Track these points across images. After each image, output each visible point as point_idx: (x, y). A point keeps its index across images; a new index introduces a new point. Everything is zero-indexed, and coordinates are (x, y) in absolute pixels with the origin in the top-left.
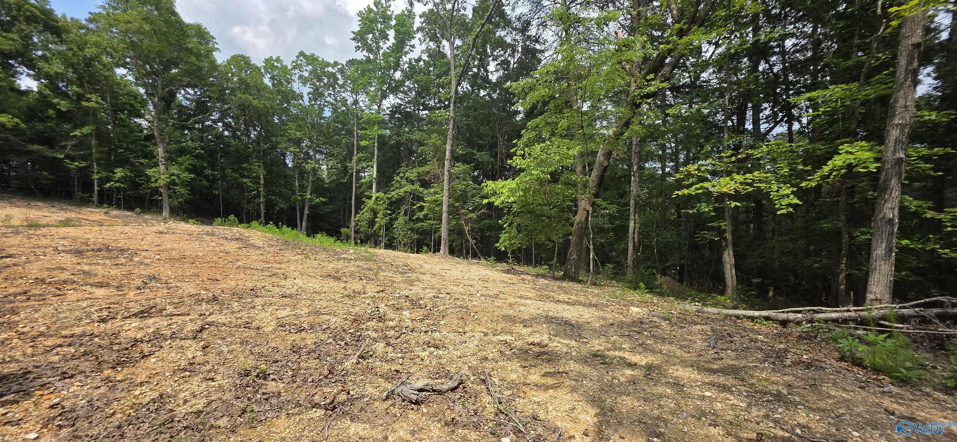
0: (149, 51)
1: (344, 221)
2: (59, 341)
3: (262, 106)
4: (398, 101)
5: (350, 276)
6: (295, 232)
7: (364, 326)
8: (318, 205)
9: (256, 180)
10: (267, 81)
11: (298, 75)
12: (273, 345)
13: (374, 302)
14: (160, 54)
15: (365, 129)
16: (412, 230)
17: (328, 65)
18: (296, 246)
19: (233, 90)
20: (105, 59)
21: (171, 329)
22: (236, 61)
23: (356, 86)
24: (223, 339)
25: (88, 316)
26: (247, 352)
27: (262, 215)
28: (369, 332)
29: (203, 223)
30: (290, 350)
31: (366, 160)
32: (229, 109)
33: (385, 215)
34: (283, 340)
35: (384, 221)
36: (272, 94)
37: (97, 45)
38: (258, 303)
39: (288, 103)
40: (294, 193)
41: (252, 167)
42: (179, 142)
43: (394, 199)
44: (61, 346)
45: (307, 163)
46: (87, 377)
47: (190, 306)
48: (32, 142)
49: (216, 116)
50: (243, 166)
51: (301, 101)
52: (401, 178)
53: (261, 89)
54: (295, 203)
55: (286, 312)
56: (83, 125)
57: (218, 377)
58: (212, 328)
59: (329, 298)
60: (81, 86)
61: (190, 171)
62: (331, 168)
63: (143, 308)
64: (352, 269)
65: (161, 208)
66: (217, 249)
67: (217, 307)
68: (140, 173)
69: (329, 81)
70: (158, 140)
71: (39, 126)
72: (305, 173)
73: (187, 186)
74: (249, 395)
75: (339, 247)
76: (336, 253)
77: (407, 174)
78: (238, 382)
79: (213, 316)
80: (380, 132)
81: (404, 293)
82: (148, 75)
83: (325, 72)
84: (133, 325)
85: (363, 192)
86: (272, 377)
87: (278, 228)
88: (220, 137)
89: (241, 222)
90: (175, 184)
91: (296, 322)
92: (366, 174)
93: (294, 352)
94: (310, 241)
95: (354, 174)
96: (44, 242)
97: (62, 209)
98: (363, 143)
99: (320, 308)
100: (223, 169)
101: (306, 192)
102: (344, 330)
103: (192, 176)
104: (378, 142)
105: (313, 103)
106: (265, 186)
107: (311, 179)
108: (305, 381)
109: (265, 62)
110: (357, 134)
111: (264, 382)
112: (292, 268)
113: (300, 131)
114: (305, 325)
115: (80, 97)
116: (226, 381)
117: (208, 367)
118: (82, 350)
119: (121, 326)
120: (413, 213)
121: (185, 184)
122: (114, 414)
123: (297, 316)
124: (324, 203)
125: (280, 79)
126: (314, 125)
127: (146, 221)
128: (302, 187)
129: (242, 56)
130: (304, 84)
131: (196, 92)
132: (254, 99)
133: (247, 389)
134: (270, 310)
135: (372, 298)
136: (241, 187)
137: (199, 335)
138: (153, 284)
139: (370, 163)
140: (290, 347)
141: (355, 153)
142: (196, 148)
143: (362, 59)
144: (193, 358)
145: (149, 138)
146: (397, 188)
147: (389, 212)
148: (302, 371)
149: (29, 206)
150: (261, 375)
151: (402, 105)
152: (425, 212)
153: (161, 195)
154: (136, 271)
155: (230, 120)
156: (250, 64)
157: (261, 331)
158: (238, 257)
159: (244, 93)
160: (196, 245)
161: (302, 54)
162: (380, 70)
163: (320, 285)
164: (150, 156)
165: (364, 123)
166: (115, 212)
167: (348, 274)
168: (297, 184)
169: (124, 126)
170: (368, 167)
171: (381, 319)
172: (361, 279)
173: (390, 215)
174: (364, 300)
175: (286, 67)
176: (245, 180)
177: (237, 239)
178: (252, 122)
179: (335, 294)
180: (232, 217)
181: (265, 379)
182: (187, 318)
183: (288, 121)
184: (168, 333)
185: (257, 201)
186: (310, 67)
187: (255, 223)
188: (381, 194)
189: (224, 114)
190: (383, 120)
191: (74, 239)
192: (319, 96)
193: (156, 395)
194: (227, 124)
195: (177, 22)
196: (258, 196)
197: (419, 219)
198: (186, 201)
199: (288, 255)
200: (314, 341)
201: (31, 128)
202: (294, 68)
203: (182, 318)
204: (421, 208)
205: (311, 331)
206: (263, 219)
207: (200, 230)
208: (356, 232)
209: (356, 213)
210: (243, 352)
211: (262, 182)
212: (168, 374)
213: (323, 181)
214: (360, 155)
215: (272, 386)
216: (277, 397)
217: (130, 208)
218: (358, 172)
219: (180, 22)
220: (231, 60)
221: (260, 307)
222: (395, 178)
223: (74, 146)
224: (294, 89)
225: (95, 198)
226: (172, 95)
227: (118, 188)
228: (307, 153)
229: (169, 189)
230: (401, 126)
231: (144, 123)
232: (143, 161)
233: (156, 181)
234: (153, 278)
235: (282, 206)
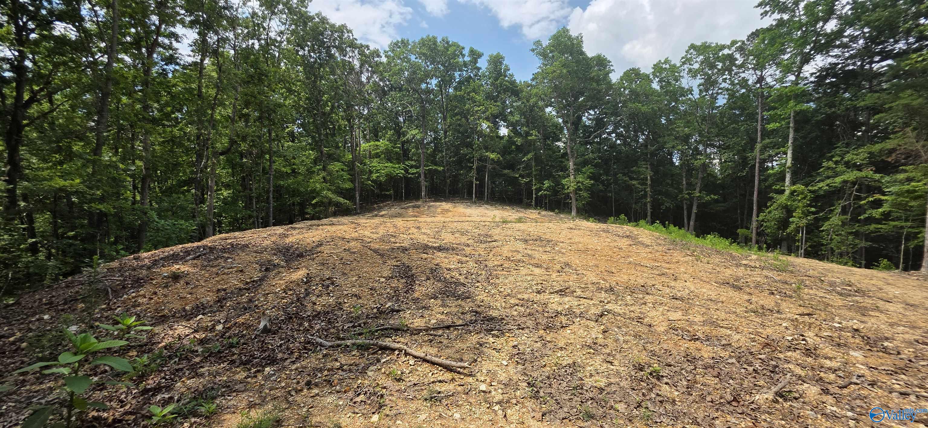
0: (566, 89)
1: (742, 220)
2: (517, 302)
3: (650, 110)
4: (830, 60)
5: (756, 287)
6: (682, 231)
7: (781, 356)
8: (708, 203)
9: (643, 182)
10: (655, 86)
11: (687, 70)
12: (665, 346)
13: (796, 327)
14: (572, 89)
15: (774, 108)
16: (856, 234)
17: (723, 47)
18: (686, 247)
19: (624, 103)
20: (541, 103)
21: (580, 309)
22: (628, 76)
23: (761, 60)
24: (619, 328)
25: (531, 287)
26: (641, 347)
27: (649, 214)
28: (791, 366)
29: (600, 221)
30: (684, 357)
31: (774, 146)
32: (621, 120)
33: (806, 214)
34: (675, 344)
35: (805, 221)
36: (659, 97)
37: (536, 95)
38: (649, 301)
39: (677, 100)
40: (681, 191)
41: (641, 169)
42: (584, 155)
43: (822, 193)
44: (517, 305)
45: (696, 160)
46: (531, 332)
47: (593, 292)
48: (505, 168)
49: (610, 128)
50: (632, 169)
51: (690, 96)
52: (836, 163)
53: (649, 94)
54: (682, 201)
55: (678, 315)
56: (528, 153)
57: (616, 363)
58: (610, 316)
59: (727, 310)
60: (528, 126)
61: (590, 178)
62: (725, 161)
63: (561, 288)
64: (759, 279)
65: (571, 209)
66: (611, 244)
67: (613, 297)
68: (558, 183)
69: (724, 64)
70: (570, 156)
71: (508, 157)
72: (693, 169)
73: (588, 190)
74: (644, 391)
75: (735, 250)
76: (733, 258)
77: (848, 157)
78: (633, 373)
79: (610, 305)
80: (798, 108)
81: (850, 323)
82: (565, 107)
83: (718, 57)
84: (556, 300)
85: (770, 186)
86: (665, 380)
87: (664, 227)
88: (613, 146)
89: (630, 221)
90: (580, 190)
91: (690, 329)
92: (775, 163)
93: (688, 360)
94: (700, 241)
95: (757, 165)
96: (509, 232)
97: (517, 211)
98: (771, 126)
99: (717, 319)
100: (615, 174)
101: (695, 190)
102: (751, 353)
103: (592, 182)
104: (796, 122)
105: (704, 94)
106: (652, 186)
107: (700, 175)
108: (703, 397)
109: (653, 68)
110: (762, 117)
111: (658, 383)
112: (682, 269)
113: (689, 127)
114: (700, 334)
115: (528, 134)
116: (622, 369)
117: (608, 351)
118: (528, 311)
119: (549, 299)
120: (860, 210)
121: (587, 189)
122: (545, 366)
123: (691, 323)
124: (716, 201)
125: (668, 80)
126: (705, 117)
127: (561, 219)
128: (691, 186)
129: (633, 70)
130: (694, 77)
131: (595, 112)
132: (642, 106)
133: (642, 383)
134: (661, 309)
135: (792, 320)
136: (630, 189)
137: (600, 319)
138: (567, 269)
139: (782, 149)
140: (683, 354)
141: (759, 139)
142: (595, 159)
143: (772, 25)
144: (596, 338)
145: (565, 155)
146: (828, 178)
147: (813, 209)
148: (699, 386)
149: (503, 210)
150: (654, 374)
151: (839, 64)
152: (886, 208)
153: (571, 199)
154: (557, 258)
155: (622, 129)
156: (639, 74)
157: (652, 329)
158: (630, 254)
159: (634, 103)
160: (595, 240)
161: (693, 47)
162: (800, 28)
163: (716, 293)
164: (565, 169)
165: (772, 101)
166: (544, 213)
167: (752, 285)
168: (684, 183)
169: (550, 149)
170: (777, 154)
171: (808, 352)
172: (773, 294)
173: (813, 213)
174: (779, 321)
175: (674, 66)
176: (634, 182)
177: (628, 237)
178: (640, 127)
179: (736, 306)
180: (622, 216)
181: (658, 379)
182: (591, 302)
183: (675, 119)
184: (578, 312)
185: (644, 200)
186: (702, 57)
187: (642, 222)
188: (799, 187)
189: (617, 126)
190: (804, 91)
191: (523, 231)
192: (711, 86)
193: (570, 361)
194: (619, 133)
195: (583, 59)
196: (645, 196)
197: (870, 220)
198: (587, 203)
199: (677, 255)
200: (711, 355)
201: (504, 159)
202: (684, 63)
203: (587, 301)
204: (878, 204)
205: (708, 343)
206: (649, 218)
207: (598, 227)
208: (758, 234)
209: (760, 211)
210: (637, 345)
211: (649, 182)
212: (578, 347)
213: (715, 177)
214: (767, 141)
215: (665, 390)
216: (672, 403)
217: (552, 210)
218: (763, 162)
219: (586, 59)
220: (623, 77)
221: (651, 305)
222: (824, 164)
223: (523, 168)
224: (683, 86)
225: (533, 203)
226: (580, 118)
227: (545, 195)
228: (696, 149)
229: (576, 194)
230: (837, 92)
231: (561, 144)
232: (560, 173)
233: (568, 187)
234: (567, 265)
235: (668, 205)
